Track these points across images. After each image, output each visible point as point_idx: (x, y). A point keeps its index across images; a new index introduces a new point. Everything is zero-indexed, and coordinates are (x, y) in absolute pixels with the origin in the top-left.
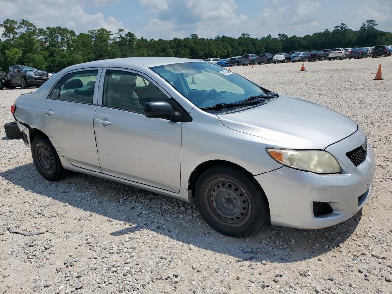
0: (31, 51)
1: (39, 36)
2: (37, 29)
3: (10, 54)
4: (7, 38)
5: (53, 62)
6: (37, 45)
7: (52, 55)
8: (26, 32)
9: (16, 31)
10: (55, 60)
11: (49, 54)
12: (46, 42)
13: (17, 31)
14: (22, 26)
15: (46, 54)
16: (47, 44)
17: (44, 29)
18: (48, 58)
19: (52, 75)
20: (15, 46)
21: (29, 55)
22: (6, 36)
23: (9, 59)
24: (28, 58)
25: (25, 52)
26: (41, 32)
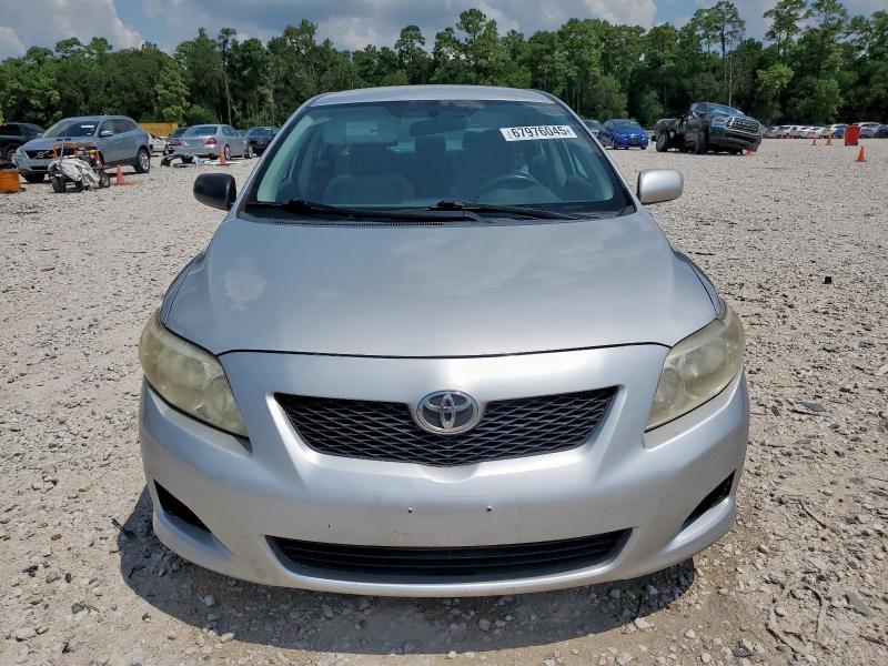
0: (816, 72)
1: (848, 34)
2: (848, 17)
3: (766, 77)
4: (773, 42)
5: (860, 97)
6: (836, 56)
7: (864, 80)
8: (821, 26)
9: (797, 24)
10: (868, 94)
11: (858, 78)
12: (860, 48)
13: (800, 25)
14: (815, 12)
15: (851, 77)
16: (863, 52)
17: (869, 17)
18: (851, 87)
19: (835, 129)
20: (783, 60)
21: (809, 79)
22: (773, 36)
23: (759, 89)
24: (805, 87)
25: (800, 73)
26: (858, 23)
